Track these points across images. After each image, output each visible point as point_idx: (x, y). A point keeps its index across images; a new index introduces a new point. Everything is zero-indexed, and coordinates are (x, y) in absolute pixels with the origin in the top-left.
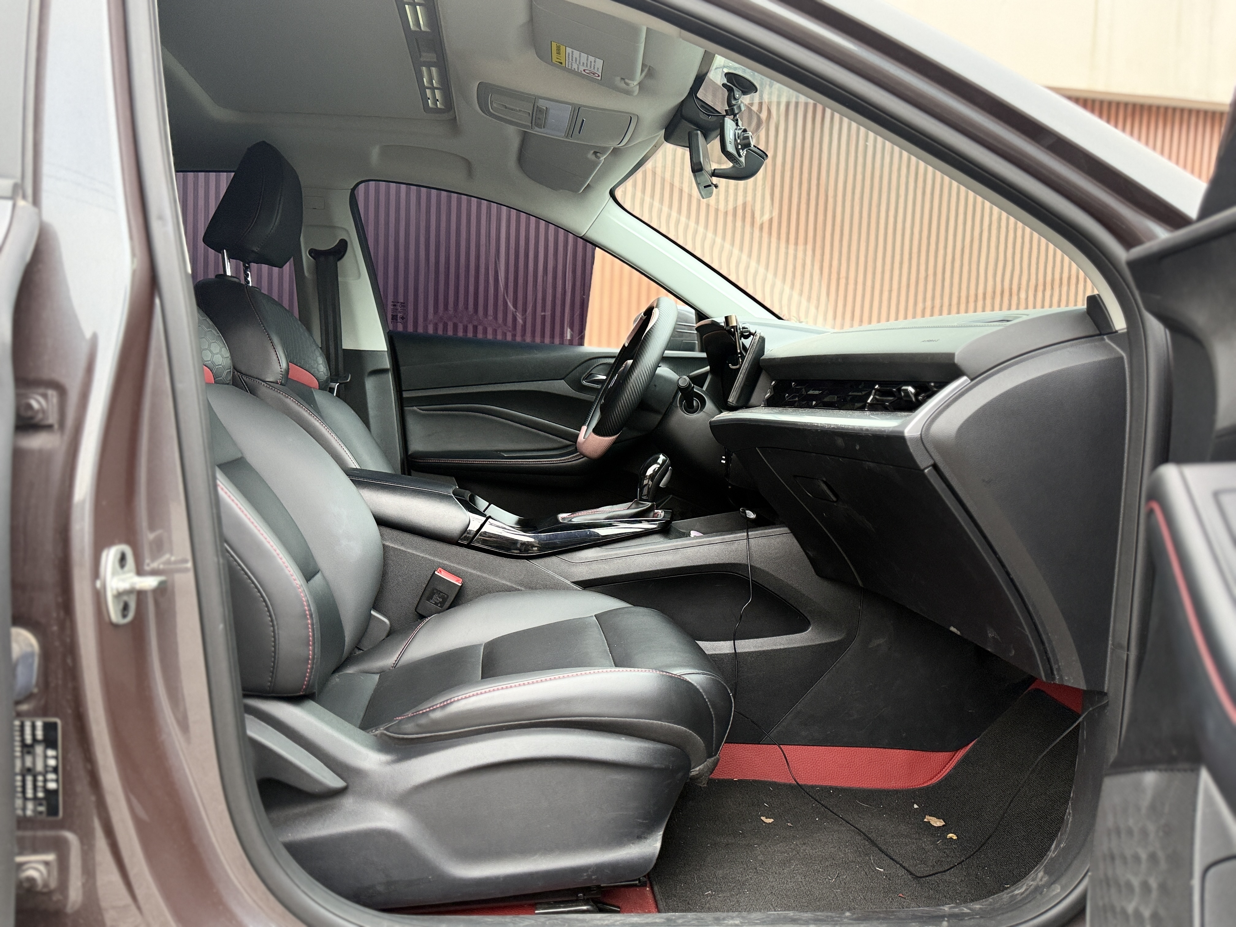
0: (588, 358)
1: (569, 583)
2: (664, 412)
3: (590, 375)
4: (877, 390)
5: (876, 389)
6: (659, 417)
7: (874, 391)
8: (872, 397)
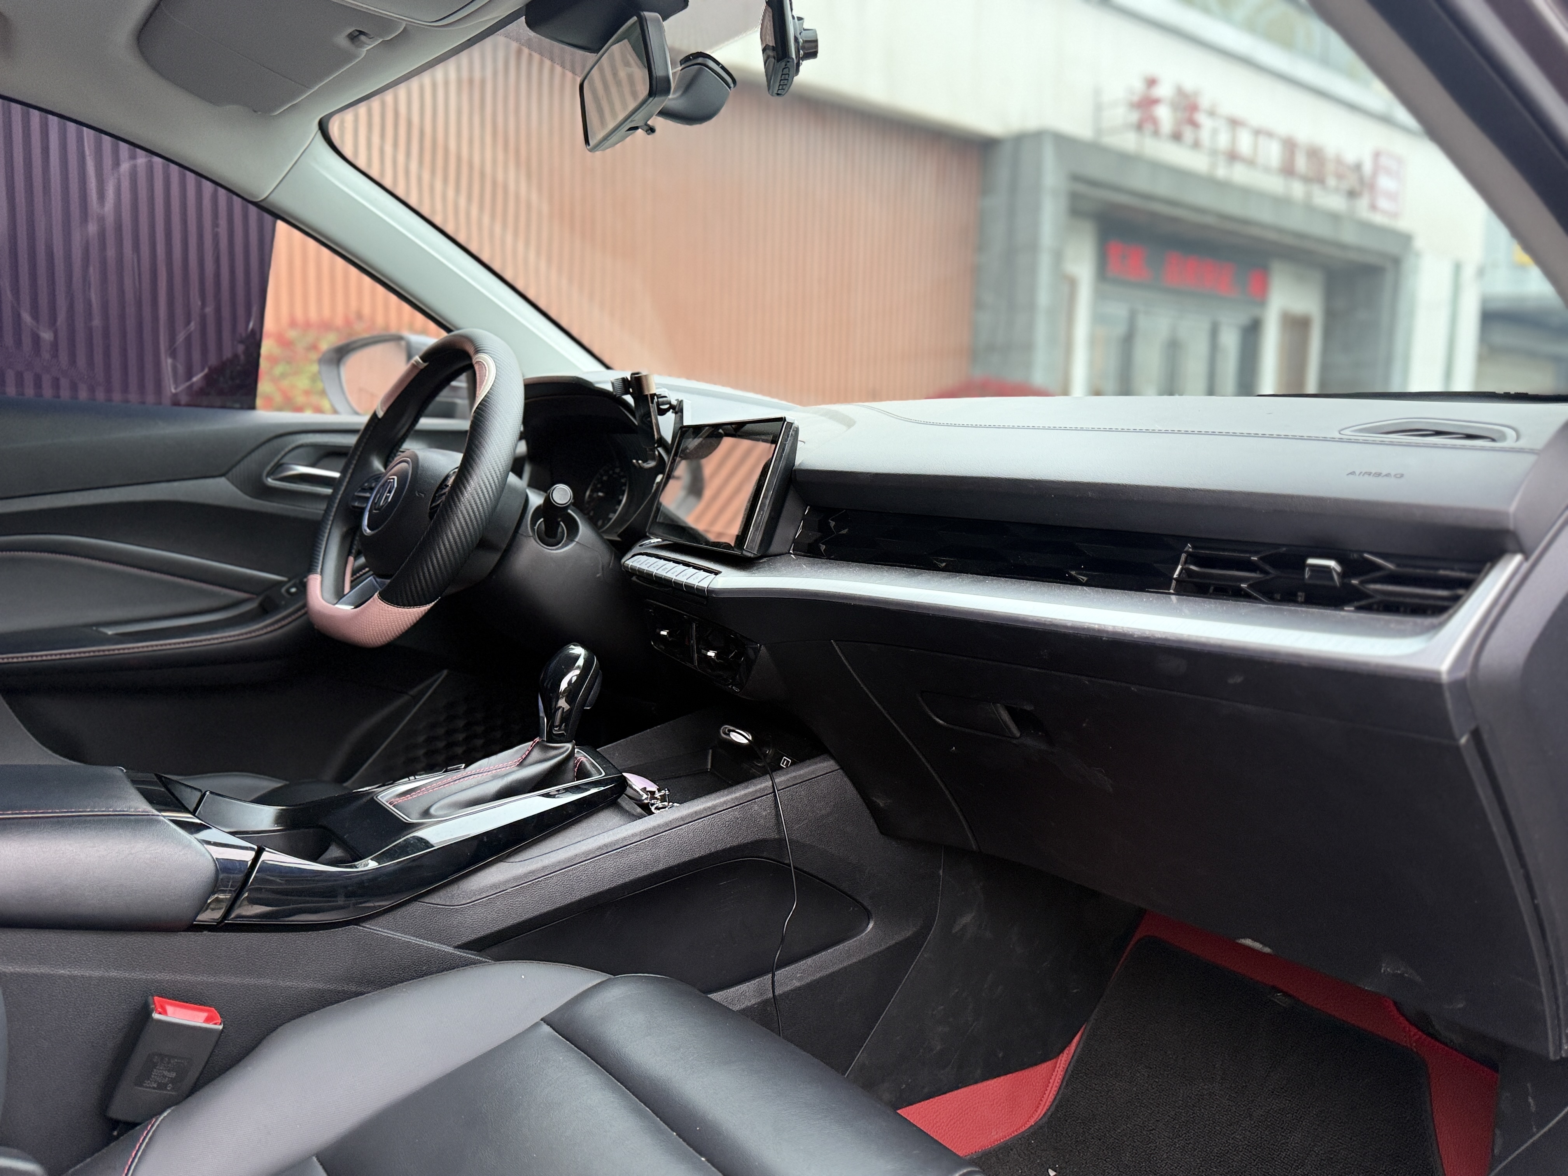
0: (272, 435)
1: (450, 950)
2: (504, 546)
3: (280, 466)
4: (1189, 555)
5: (1186, 552)
6: (495, 557)
7: (1183, 556)
8: (1180, 567)
